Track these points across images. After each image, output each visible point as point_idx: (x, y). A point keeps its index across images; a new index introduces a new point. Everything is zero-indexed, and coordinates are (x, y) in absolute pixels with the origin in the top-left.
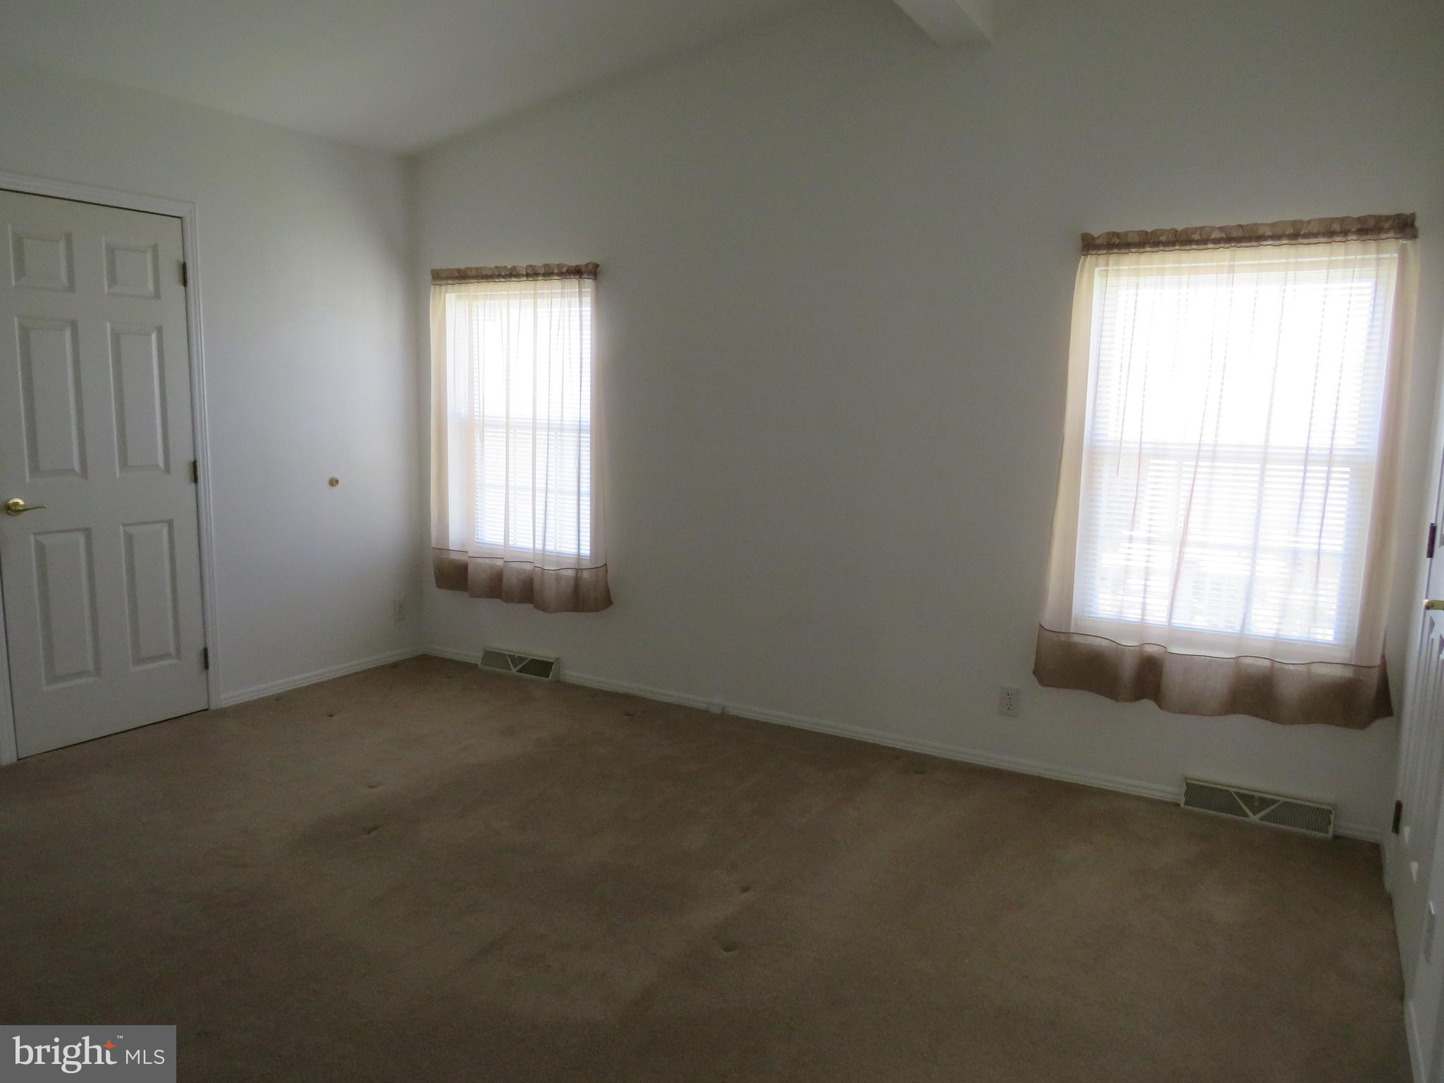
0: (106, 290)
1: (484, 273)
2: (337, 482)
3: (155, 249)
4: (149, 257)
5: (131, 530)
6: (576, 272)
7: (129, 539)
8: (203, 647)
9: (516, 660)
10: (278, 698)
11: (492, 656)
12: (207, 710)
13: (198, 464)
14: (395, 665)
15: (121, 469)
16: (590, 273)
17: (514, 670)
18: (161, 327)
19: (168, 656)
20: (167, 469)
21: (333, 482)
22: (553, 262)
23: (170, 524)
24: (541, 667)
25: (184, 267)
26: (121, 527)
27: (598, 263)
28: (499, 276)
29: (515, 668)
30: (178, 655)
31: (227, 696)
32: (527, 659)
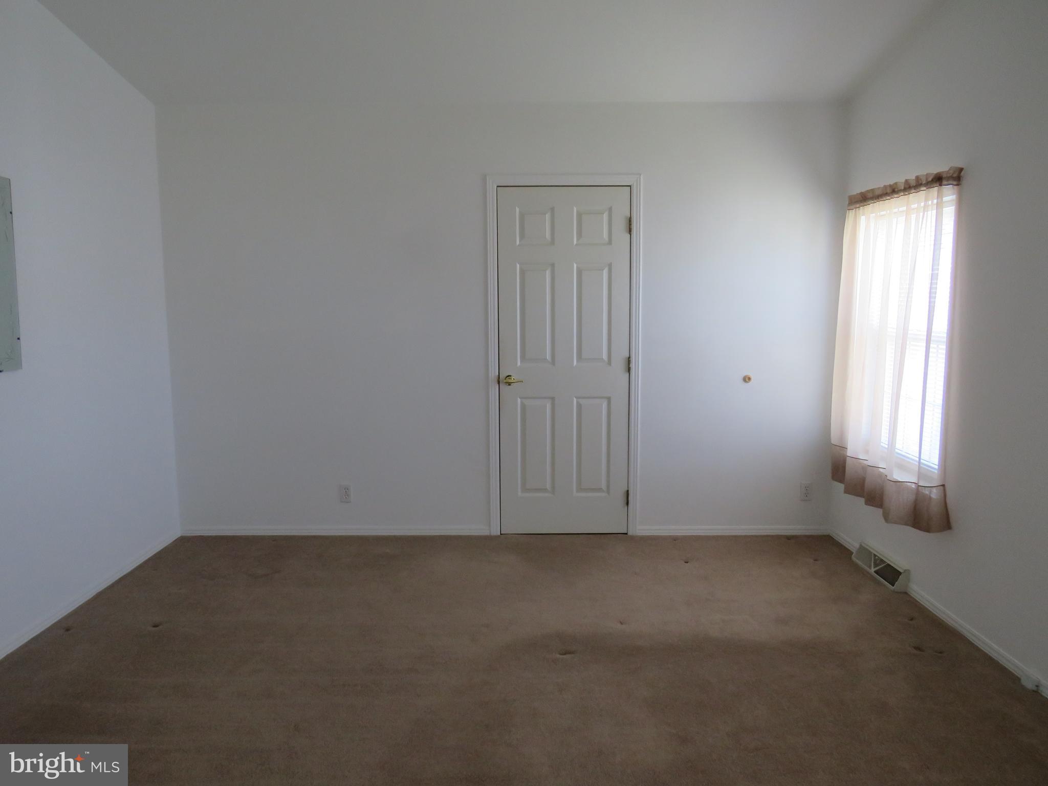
0: (575, 242)
1: (878, 193)
2: (749, 379)
3: (610, 209)
4: (605, 216)
5: (582, 401)
6: (938, 180)
7: (579, 406)
8: (626, 489)
9: (878, 561)
10: (675, 539)
11: (864, 551)
12: (626, 534)
13: (631, 359)
14: (789, 538)
15: (578, 361)
16: (954, 179)
17: (873, 570)
18: (611, 263)
19: (600, 490)
20: (609, 363)
21: (747, 379)
22: (922, 174)
23: (609, 399)
24: (890, 574)
25: (630, 221)
26: (575, 399)
27: (960, 166)
28: (886, 194)
29: (874, 568)
30: (608, 491)
31: (640, 528)
32: (885, 562)
